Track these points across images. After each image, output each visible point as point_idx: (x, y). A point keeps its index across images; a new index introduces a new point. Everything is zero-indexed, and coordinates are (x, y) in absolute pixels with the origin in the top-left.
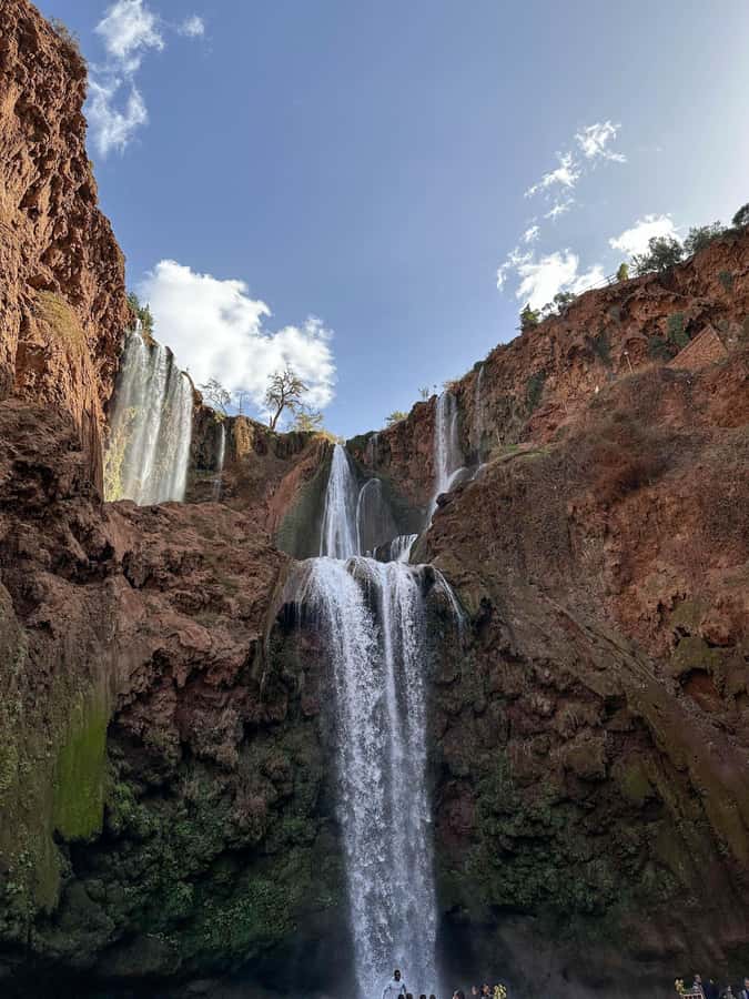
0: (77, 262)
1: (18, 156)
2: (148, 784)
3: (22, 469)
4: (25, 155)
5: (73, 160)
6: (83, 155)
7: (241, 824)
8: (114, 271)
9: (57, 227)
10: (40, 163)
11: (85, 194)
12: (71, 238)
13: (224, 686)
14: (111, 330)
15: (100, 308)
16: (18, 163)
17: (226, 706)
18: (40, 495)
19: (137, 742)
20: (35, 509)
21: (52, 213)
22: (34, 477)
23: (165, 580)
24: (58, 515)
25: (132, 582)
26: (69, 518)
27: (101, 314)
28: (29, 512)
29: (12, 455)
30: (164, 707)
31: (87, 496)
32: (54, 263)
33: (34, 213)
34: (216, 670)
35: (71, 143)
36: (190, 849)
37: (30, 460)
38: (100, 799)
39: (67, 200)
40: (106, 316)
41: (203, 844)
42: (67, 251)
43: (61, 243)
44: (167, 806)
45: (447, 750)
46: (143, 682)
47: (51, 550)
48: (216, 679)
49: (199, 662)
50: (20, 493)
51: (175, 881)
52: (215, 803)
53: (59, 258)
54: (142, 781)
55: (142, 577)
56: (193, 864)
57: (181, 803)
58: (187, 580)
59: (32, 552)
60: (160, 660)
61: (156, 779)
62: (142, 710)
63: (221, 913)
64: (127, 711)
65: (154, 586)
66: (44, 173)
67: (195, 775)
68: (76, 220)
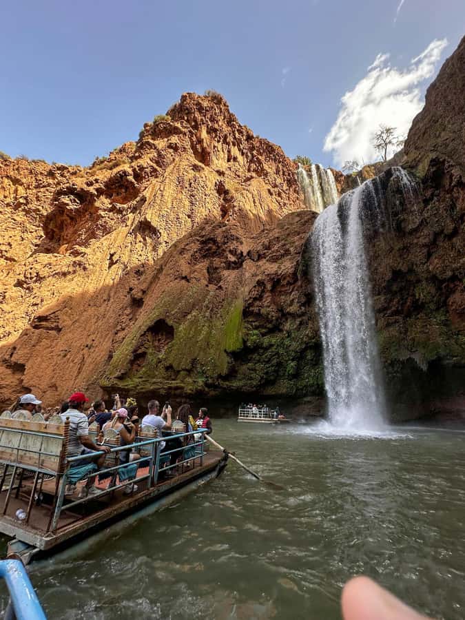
0: (260, 162)
1: (214, 147)
2: (268, 328)
3: (203, 243)
4: (216, 144)
5: (238, 130)
6: (240, 126)
7: (310, 335)
8: (278, 154)
9: (247, 157)
10: (225, 142)
11: (249, 138)
12: (253, 156)
13: (289, 284)
14: (289, 175)
15: (279, 171)
16: (216, 149)
17: (292, 291)
18: (214, 247)
19: (259, 315)
20: (215, 252)
21: (243, 154)
22: (209, 243)
23: (265, 253)
24: (224, 250)
25: (253, 260)
26: (228, 250)
27: (281, 173)
28: (214, 254)
29: (198, 240)
30: (267, 299)
31: (233, 240)
32: (252, 169)
33: (235, 159)
34: (285, 279)
35: (233, 126)
36: (291, 348)
37: (204, 239)
38: (240, 337)
39: (245, 145)
40: (284, 172)
41: (295, 345)
42: (254, 162)
43: (251, 161)
44: (280, 335)
45: (431, 268)
46: (255, 293)
47: (224, 262)
48: (285, 282)
49: (274, 278)
50: (207, 250)
51: (287, 361)
52: (298, 329)
53: (253, 166)
54: (266, 328)
55: (257, 257)
56: (293, 354)
57: (285, 332)
58: (273, 249)
59: (217, 266)
60: (260, 283)
61: (270, 326)
62: (257, 303)
63: (313, 371)
64: (251, 305)
65: (262, 258)
66: (228, 144)
67: (289, 320)
68: (252, 149)
